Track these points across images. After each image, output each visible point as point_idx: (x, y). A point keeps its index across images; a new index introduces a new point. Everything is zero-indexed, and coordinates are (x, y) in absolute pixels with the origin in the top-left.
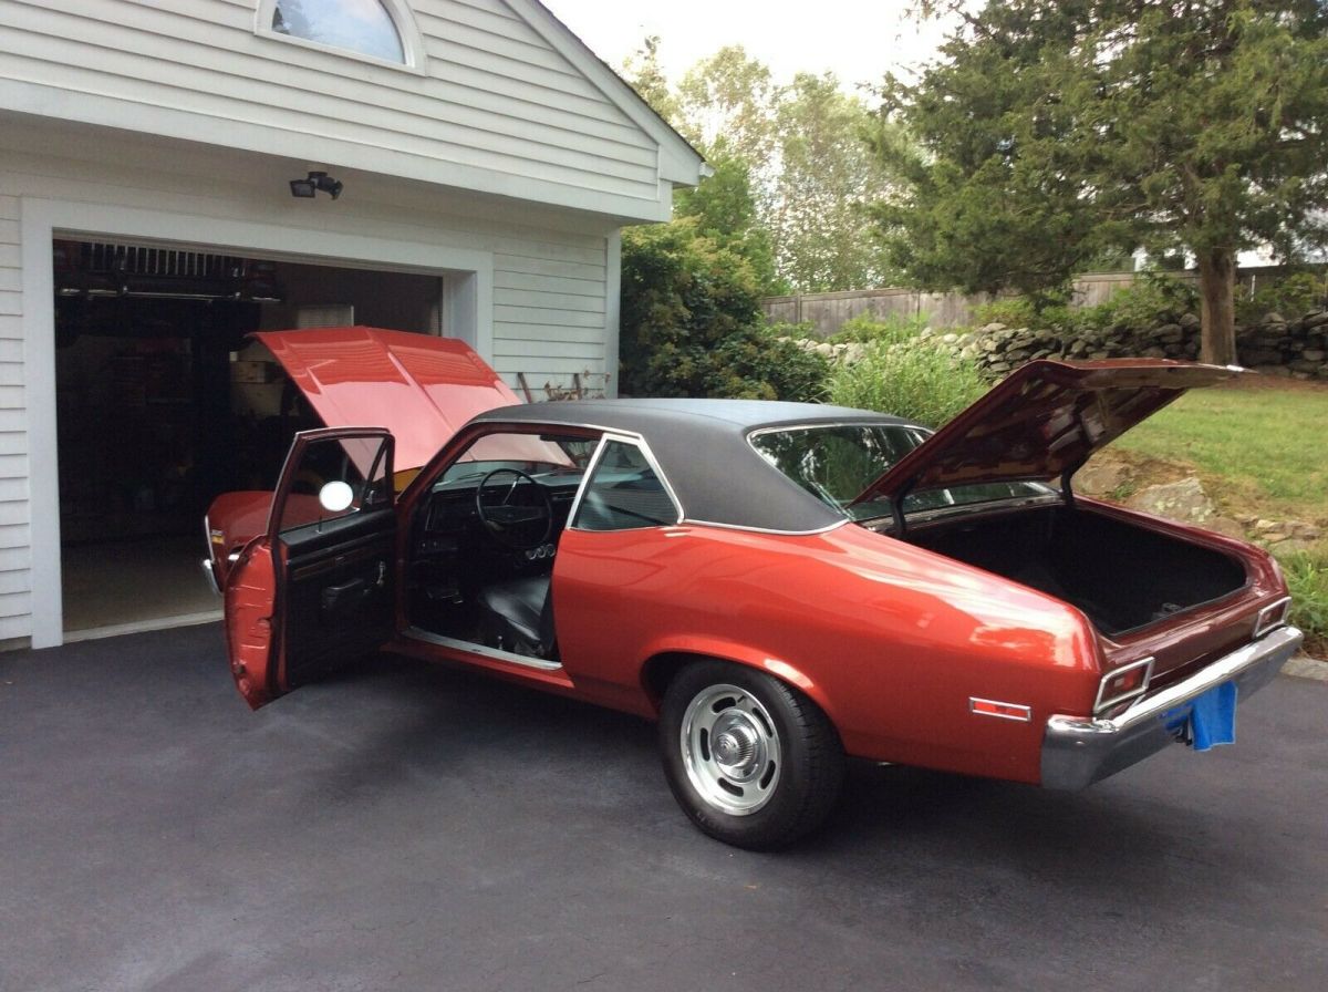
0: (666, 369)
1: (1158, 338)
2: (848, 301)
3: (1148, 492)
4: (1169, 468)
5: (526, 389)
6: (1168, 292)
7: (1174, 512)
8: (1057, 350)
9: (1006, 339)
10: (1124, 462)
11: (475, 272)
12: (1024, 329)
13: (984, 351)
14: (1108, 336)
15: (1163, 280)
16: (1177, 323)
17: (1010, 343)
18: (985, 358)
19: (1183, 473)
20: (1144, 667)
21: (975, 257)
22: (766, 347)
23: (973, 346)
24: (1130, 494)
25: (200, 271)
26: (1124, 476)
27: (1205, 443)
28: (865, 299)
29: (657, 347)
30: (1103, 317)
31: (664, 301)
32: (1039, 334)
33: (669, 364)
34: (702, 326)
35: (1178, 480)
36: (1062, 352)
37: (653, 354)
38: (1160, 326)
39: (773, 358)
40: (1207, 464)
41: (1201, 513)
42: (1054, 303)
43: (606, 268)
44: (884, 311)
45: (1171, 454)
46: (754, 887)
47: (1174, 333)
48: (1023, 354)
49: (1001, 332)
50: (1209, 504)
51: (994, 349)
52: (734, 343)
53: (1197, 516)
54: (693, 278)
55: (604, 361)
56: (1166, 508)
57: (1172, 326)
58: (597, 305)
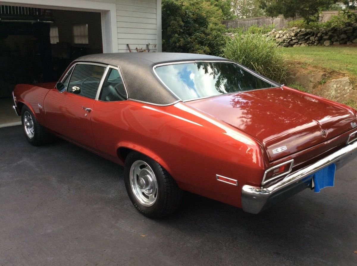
0: (175, 43)
1: (345, 31)
2: (251, 21)
3: (331, 82)
4: (339, 74)
5: (129, 49)
6: (349, 16)
7: (339, 89)
8: (313, 35)
9: (297, 32)
10: (325, 72)
11: (110, 11)
12: (303, 29)
13: (291, 36)
14: (329, 31)
15: (348, 12)
16: (351, 26)
17: (299, 33)
18: (291, 38)
19: (344, 75)
20: (290, 164)
21: (285, 5)
22: (209, 35)
23: (288, 35)
24: (326, 82)
25: (27, 12)
26: (324, 76)
27: (353, 65)
28: (256, 20)
29: (173, 35)
30: (329, 24)
31: (175, 20)
32: (308, 30)
33: (176, 41)
34: (188, 28)
35: (342, 78)
36: (315, 36)
37: (172, 37)
38: (346, 27)
39: (211, 38)
40: (352, 72)
41: (348, 89)
42: (313, 21)
43: (156, 9)
44: (262, 24)
45: (340, 69)
46: (144, 236)
47: (350, 29)
48: (302, 37)
49: (296, 30)
50: (351, 86)
51: (294, 35)
52: (197, 34)
53: (347, 90)
54: (186, 12)
55: (157, 40)
56: (337, 87)
57: (349, 27)
58: (154, 21)
